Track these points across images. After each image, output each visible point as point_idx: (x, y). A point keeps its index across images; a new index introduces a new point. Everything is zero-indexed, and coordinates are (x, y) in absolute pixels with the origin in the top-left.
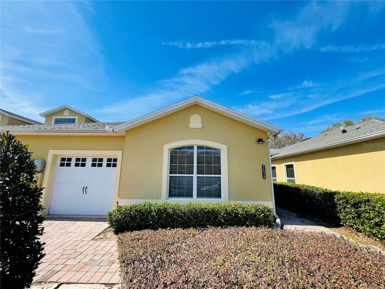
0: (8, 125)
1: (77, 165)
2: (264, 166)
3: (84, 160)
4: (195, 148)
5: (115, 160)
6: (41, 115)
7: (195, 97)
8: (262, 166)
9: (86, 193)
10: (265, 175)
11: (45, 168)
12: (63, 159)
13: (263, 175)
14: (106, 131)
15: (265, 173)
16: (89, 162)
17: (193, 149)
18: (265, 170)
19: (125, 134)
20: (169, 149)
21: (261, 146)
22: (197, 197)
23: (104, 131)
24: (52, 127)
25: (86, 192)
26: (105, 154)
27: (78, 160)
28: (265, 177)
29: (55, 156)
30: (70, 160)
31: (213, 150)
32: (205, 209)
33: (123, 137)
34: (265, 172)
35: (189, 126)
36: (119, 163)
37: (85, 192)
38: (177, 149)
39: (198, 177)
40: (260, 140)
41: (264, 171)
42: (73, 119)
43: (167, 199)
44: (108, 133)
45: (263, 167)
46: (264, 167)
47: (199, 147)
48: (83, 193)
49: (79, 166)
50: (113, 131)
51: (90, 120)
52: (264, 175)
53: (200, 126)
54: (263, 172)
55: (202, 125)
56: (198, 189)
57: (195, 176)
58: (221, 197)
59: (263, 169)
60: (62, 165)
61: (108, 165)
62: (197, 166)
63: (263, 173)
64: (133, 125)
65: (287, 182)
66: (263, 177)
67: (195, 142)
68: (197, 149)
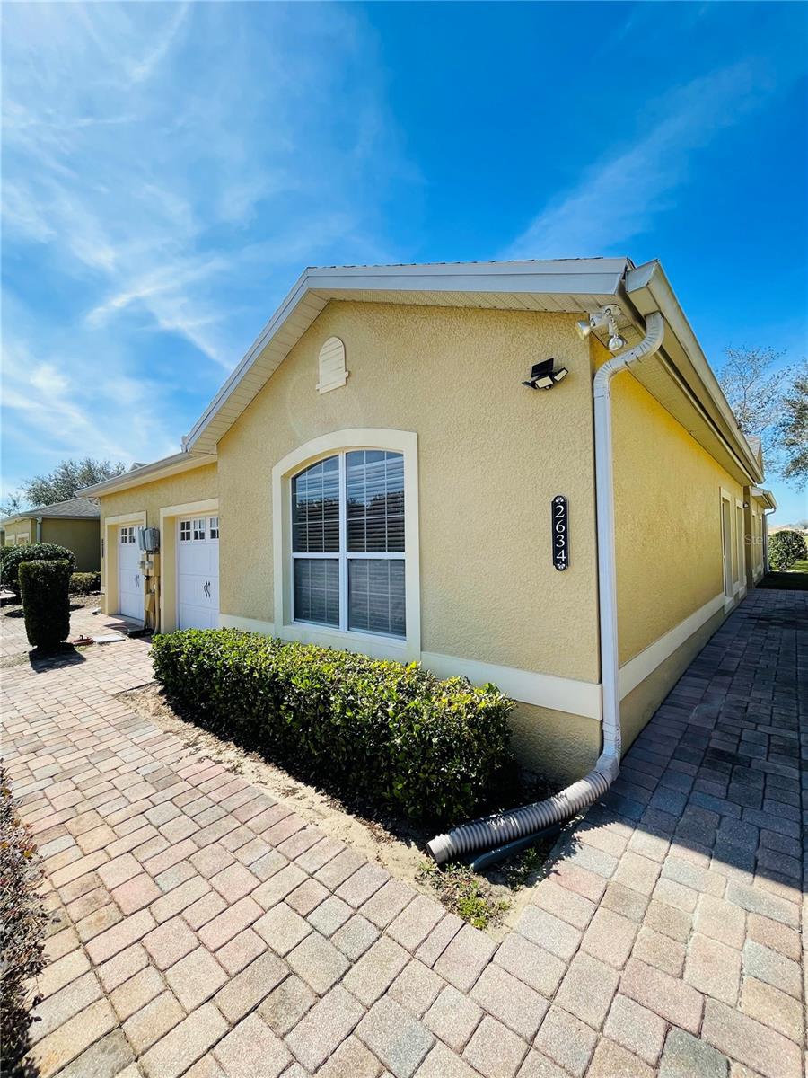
2: (564, 504)
4: (342, 462)
8: (554, 504)
10: (565, 548)
12: (183, 525)
13: (556, 551)
15: (565, 540)
16: (208, 529)
17: (337, 468)
18: (565, 522)
19: (215, 452)
20: (284, 477)
21: (553, 403)
27: (196, 525)
28: (566, 562)
30: (189, 525)
34: (565, 533)
37: (208, 594)
38: (303, 473)
40: (543, 370)
41: (560, 528)
43: (285, 623)
45: (560, 511)
46: (565, 512)
47: (355, 457)
49: (198, 538)
52: (560, 549)
53: (342, 378)
54: (555, 533)
55: (347, 374)
58: (405, 635)
59: (560, 519)
60: (183, 537)
63: (556, 541)
66: (556, 561)
68: (349, 465)
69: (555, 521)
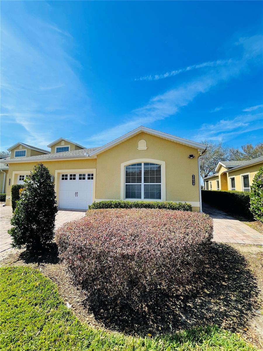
0: (31, 156)
1: (71, 179)
2: (194, 176)
3: (75, 175)
4: (143, 164)
5: (92, 175)
6: (48, 146)
7: (140, 127)
8: (192, 176)
10: (194, 182)
11: (54, 181)
12: (63, 176)
13: (193, 183)
16: (77, 177)
17: (141, 165)
18: (194, 178)
19: (96, 157)
20: (125, 166)
21: (192, 161)
22: (144, 198)
23: (84, 156)
24: (55, 155)
26: (86, 171)
27: (71, 175)
28: (195, 184)
29: (59, 174)
30: (67, 176)
31: (155, 166)
32: (144, 204)
33: (96, 159)
34: (194, 180)
35: (138, 148)
36: (94, 177)
37: (76, 196)
38: (130, 166)
39: (144, 185)
40: (191, 156)
42: (67, 147)
43: (124, 199)
44: (86, 157)
45: (193, 177)
46: (194, 177)
47: (146, 164)
49: (72, 179)
50: (89, 156)
51: (78, 148)
53: (145, 148)
54: (193, 180)
55: (147, 148)
56: (145, 193)
58: (161, 199)
60: (63, 179)
61: (89, 178)
62: (144, 177)
63: (193, 181)
64: (101, 151)
65: (243, 191)
66: (193, 184)
67: (143, 160)
68: (144, 165)
69: (193, 178)
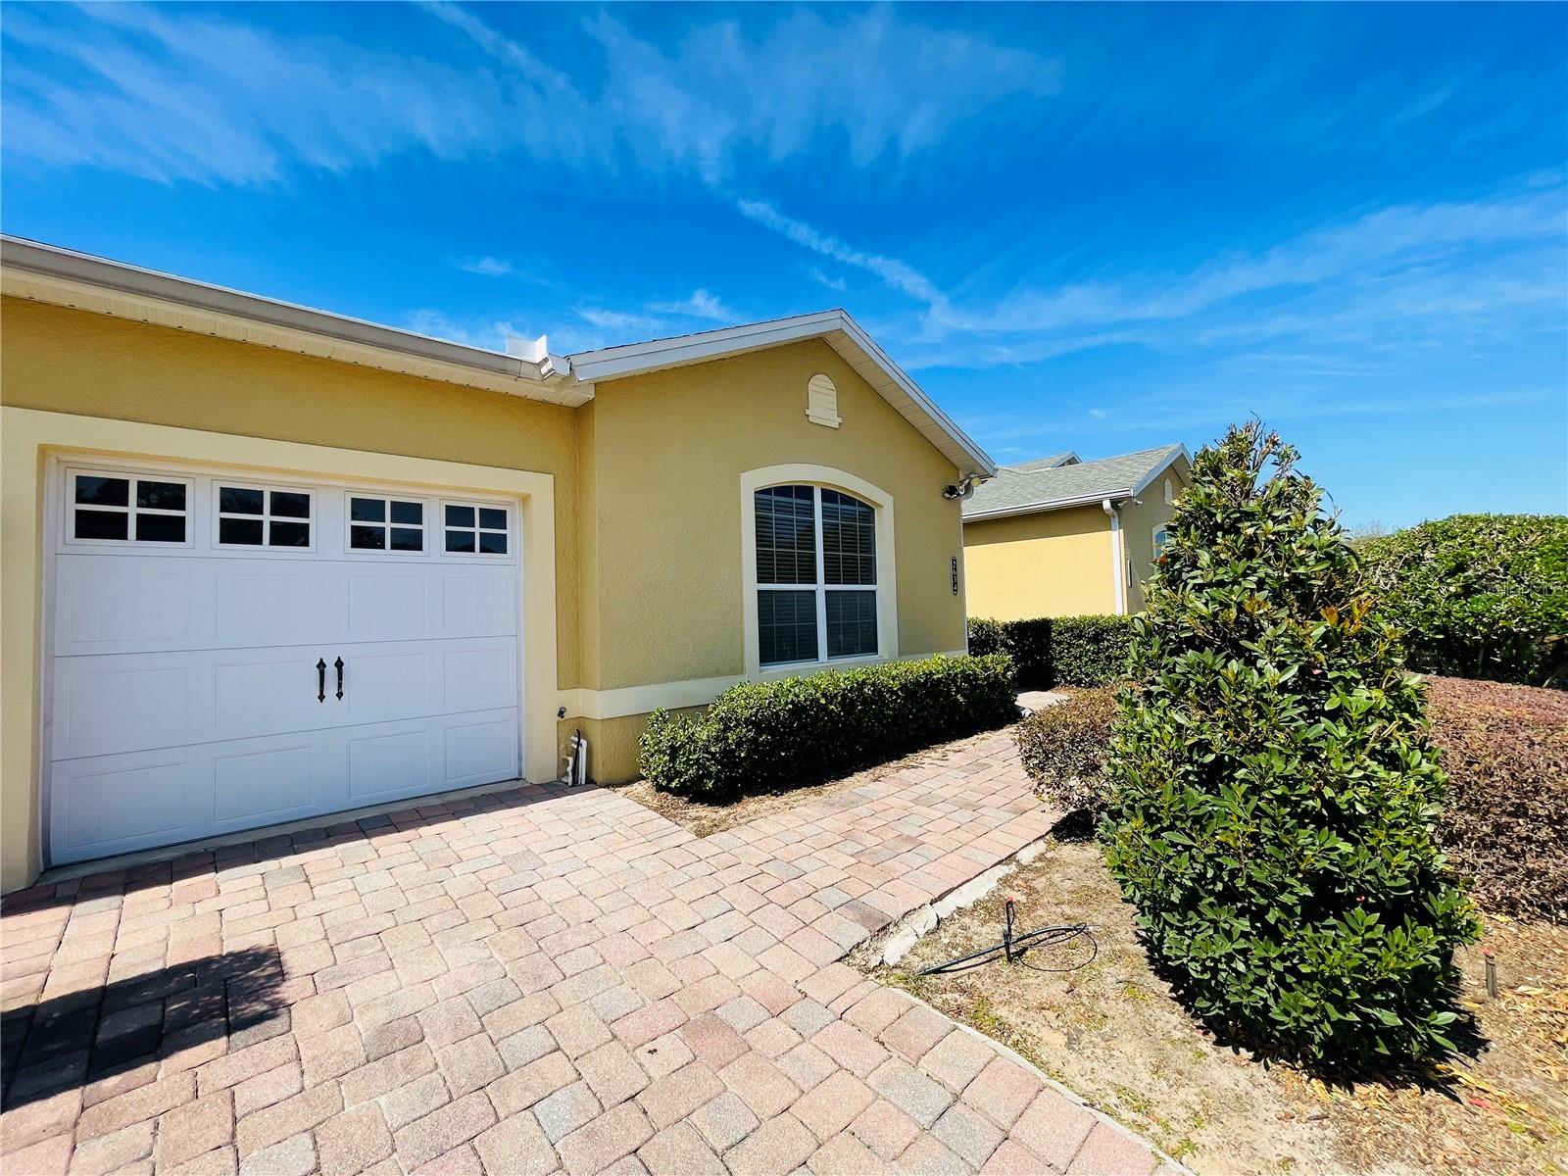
2: (956, 560)
3: (297, 505)
4: (818, 495)
5: (494, 518)
8: (952, 560)
9: (340, 695)
10: (956, 583)
13: (954, 585)
14: (509, 366)
15: (956, 579)
16: (330, 522)
17: (813, 499)
19: (591, 396)
20: (751, 491)
22: (829, 656)
25: (343, 689)
28: (957, 590)
31: (857, 508)
35: (807, 412)
37: (330, 691)
38: (769, 491)
39: (827, 594)
40: (951, 490)
41: (955, 573)
43: (756, 671)
45: (953, 564)
46: (956, 564)
47: (827, 496)
48: (322, 697)
53: (835, 421)
54: (953, 575)
55: (841, 420)
56: (829, 631)
57: (821, 587)
58: (877, 651)
59: (954, 569)
61: (458, 543)
62: (825, 557)
63: (953, 579)
66: (954, 591)
68: (823, 500)
